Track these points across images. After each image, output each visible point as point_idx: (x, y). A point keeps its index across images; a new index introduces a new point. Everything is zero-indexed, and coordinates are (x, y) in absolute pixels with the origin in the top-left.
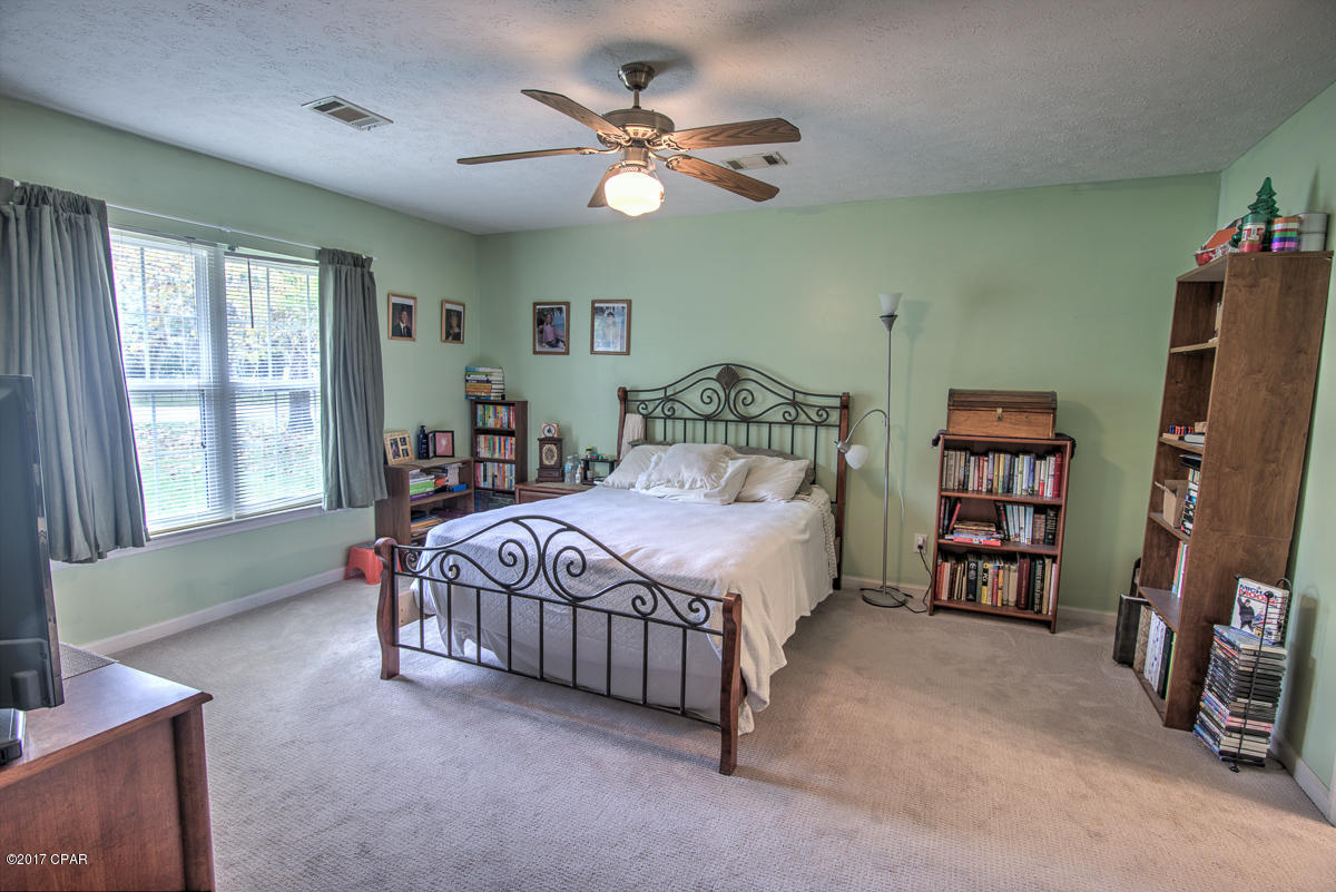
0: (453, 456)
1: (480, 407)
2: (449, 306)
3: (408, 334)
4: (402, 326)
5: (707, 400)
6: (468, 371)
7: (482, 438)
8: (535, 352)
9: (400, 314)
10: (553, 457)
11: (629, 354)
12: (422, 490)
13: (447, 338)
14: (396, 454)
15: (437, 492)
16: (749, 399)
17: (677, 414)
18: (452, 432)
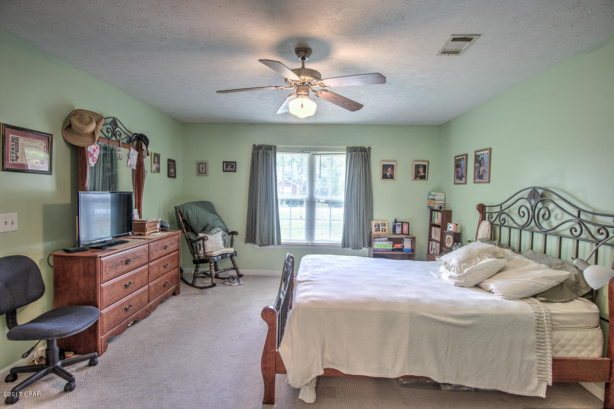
0: (408, 235)
1: (433, 212)
2: (417, 163)
3: (392, 177)
4: (388, 174)
5: (522, 214)
6: (430, 194)
7: (433, 228)
8: (455, 184)
9: (387, 169)
10: (450, 242)
11: (489, 182)
12: (384, 248)
13: (416, 178)
14: (378, 230)
15: (393, 250)
16: (547, 216)
17: (506, 224)
18: (408, 223)
